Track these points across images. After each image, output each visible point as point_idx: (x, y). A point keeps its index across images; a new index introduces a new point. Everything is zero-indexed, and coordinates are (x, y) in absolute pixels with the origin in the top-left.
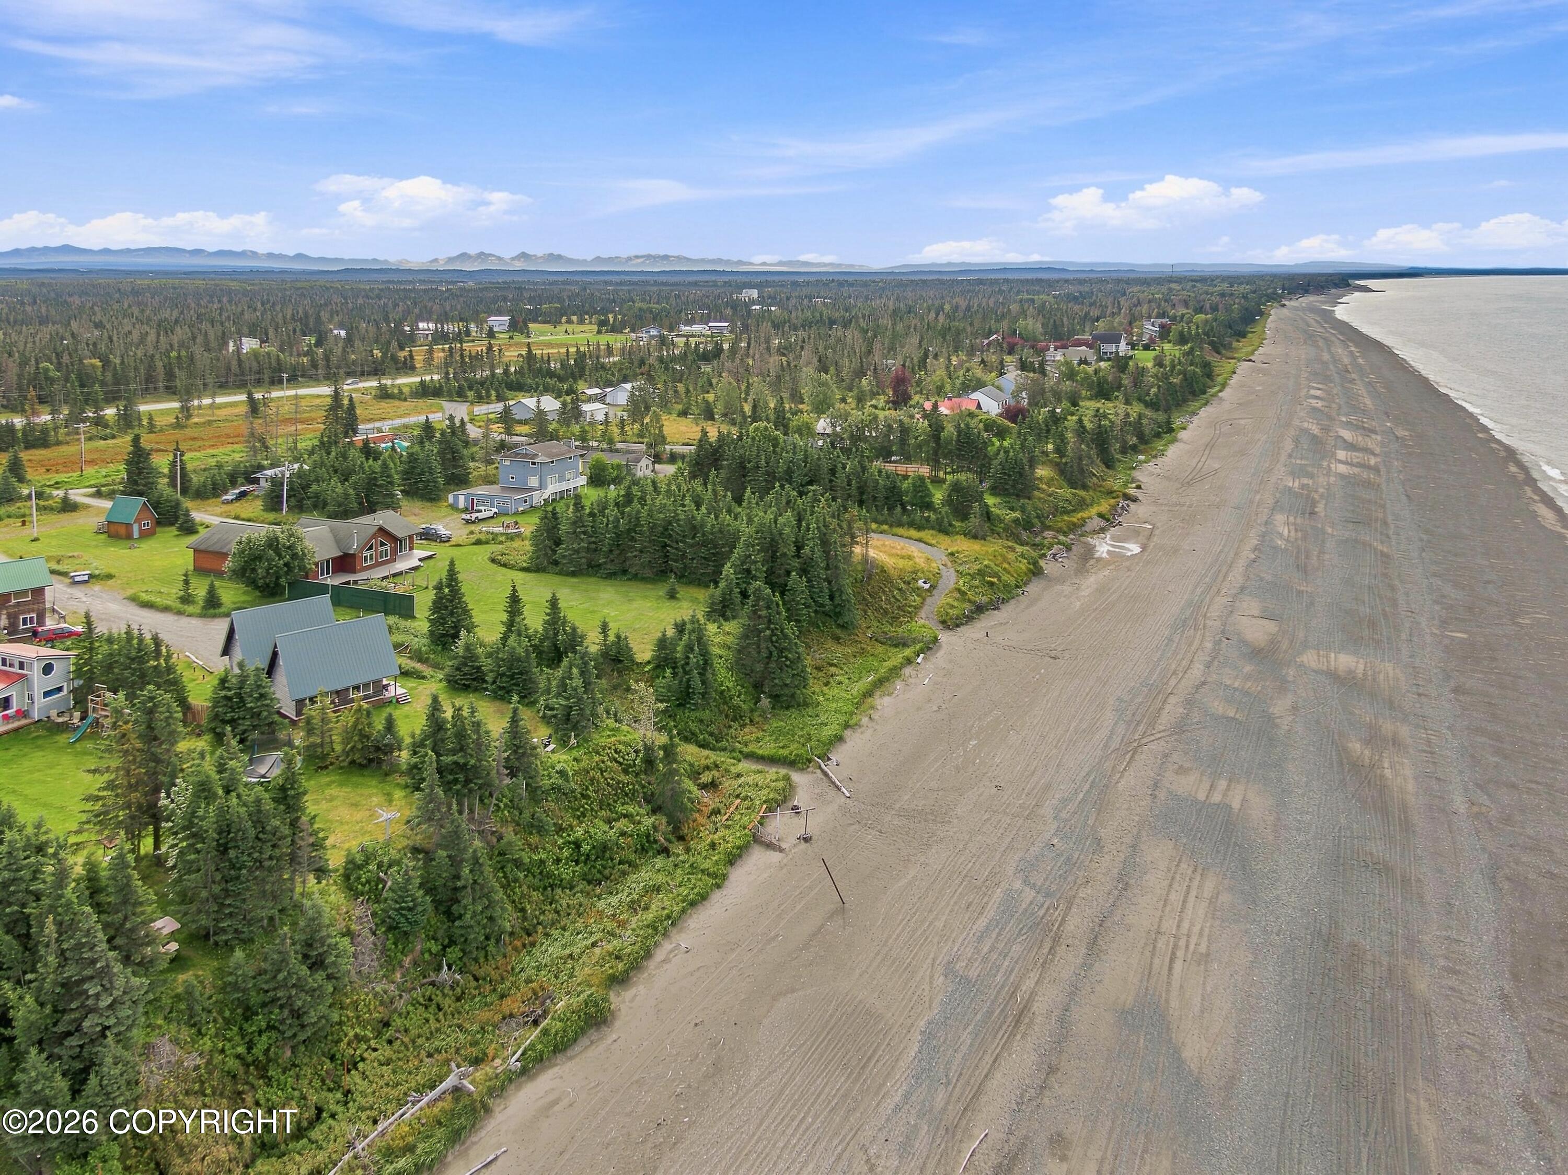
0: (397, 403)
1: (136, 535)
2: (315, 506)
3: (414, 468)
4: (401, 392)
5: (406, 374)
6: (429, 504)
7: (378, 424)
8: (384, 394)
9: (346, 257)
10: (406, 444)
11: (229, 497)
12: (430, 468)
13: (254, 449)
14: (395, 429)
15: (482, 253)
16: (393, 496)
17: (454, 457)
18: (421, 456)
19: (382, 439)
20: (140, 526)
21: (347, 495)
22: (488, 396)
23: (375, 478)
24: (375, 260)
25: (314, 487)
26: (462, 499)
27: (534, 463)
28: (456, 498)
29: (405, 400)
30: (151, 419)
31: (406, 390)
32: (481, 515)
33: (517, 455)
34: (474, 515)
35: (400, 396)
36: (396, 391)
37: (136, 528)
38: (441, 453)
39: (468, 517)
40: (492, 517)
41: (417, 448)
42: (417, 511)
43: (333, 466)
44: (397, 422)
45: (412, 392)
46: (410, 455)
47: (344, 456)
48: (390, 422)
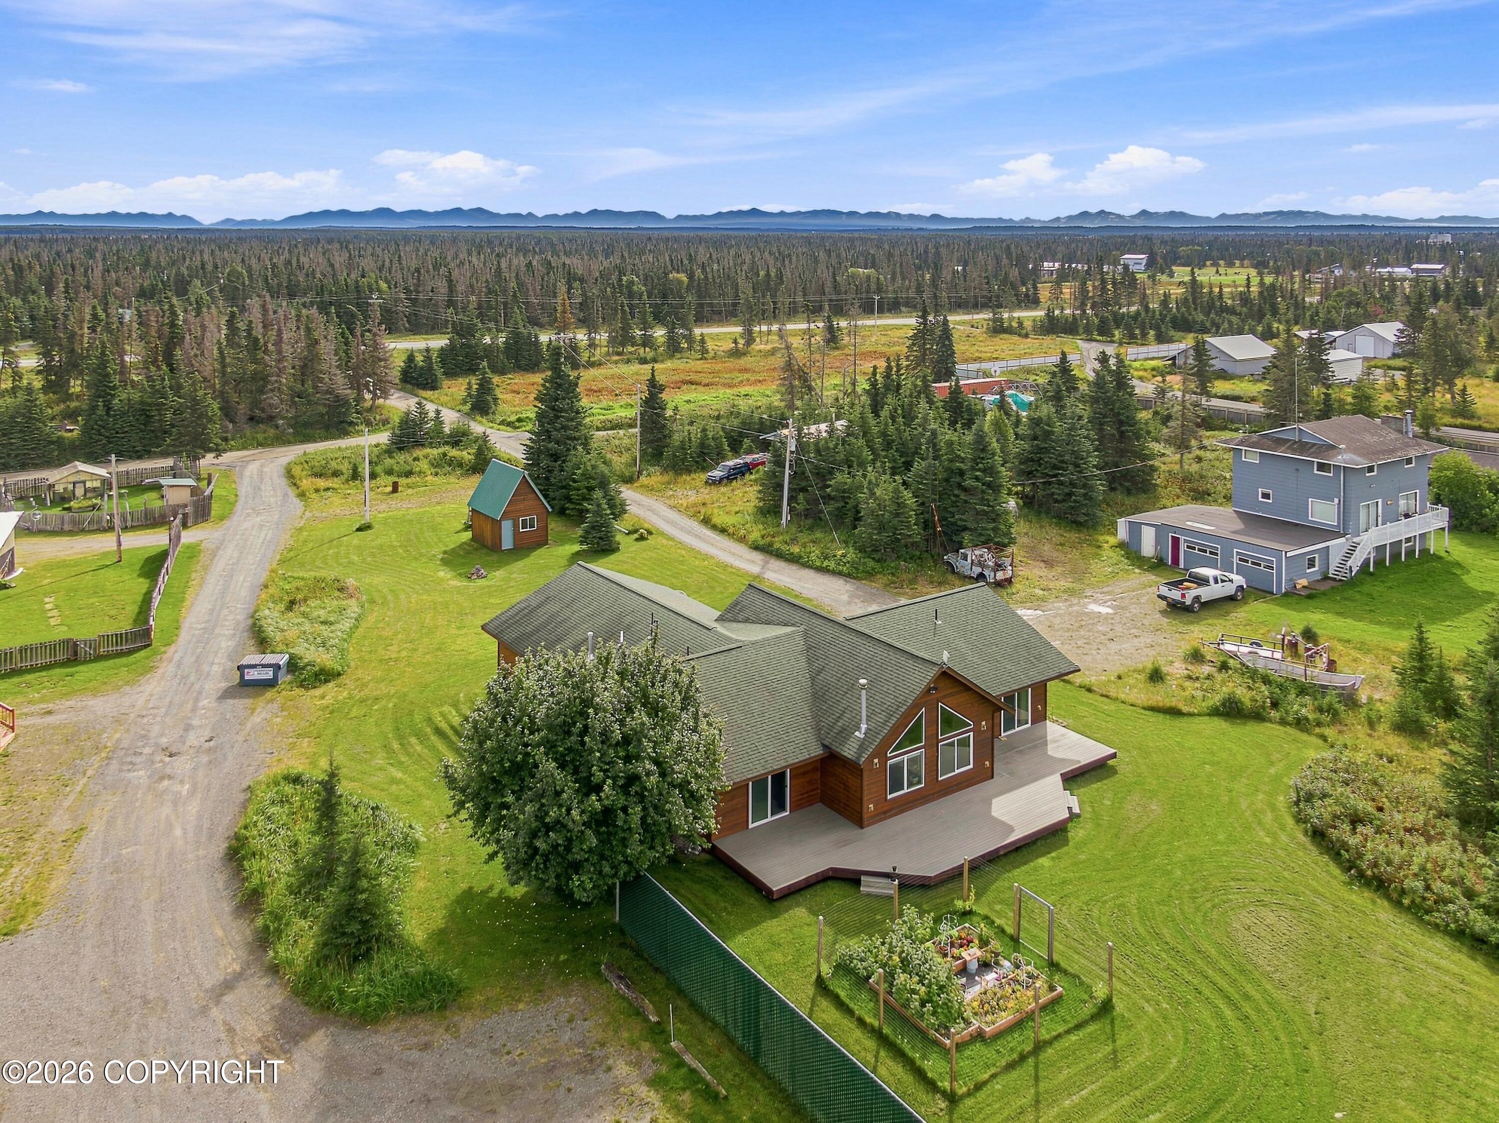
0: (1016, 338)
1: (507, 543)
2: (839, 517)
3: (1046, 450)
4: (1021, 324)
5: (1027, 308)
6: (1073, 536)
7: (985, 366)
8: (998, 329)
9: (975, 217)
10: (1029, 398)
11: (717, 473)
12: (1076, 455)
13: (791, 390)
14: (1011, 372)
15: (1102, 212)
16: (996, 517)
17: (1122, 434)
18: (1058, 428)
19: (987, 388)
20: (515, 526)
21: (900, 505)
22: (1144, 335)
23: (962, 473)
24: (1000, 219)
25: (841, 478)
26: (1148, 538)
27: (1322, 467)
28: (1135, 529)
29: (1026, 336)
30: (703, 341)
31: (1028, 324)
32: (1206, 593)
33: (1279, 442)
34: (1194, 592)
35: (1019, 331)
36: (1015, 324)
37: (507, 527)
38: (1098, 422)
39: (1175, 594)
40: (1231, 598)
41: (1047, 410)
42: (1047, 549)
43: (884, 434)
44: (1014, 364)
45: (1034, 327)
46: (1036, 422)
47: (909, 416)
48: (1004, 364)
